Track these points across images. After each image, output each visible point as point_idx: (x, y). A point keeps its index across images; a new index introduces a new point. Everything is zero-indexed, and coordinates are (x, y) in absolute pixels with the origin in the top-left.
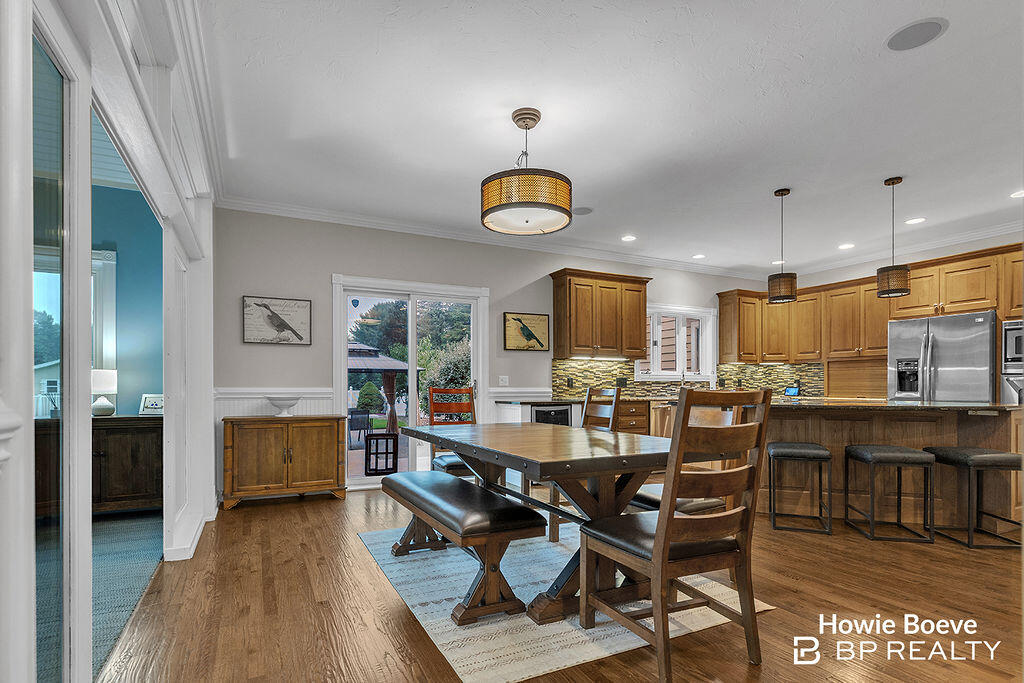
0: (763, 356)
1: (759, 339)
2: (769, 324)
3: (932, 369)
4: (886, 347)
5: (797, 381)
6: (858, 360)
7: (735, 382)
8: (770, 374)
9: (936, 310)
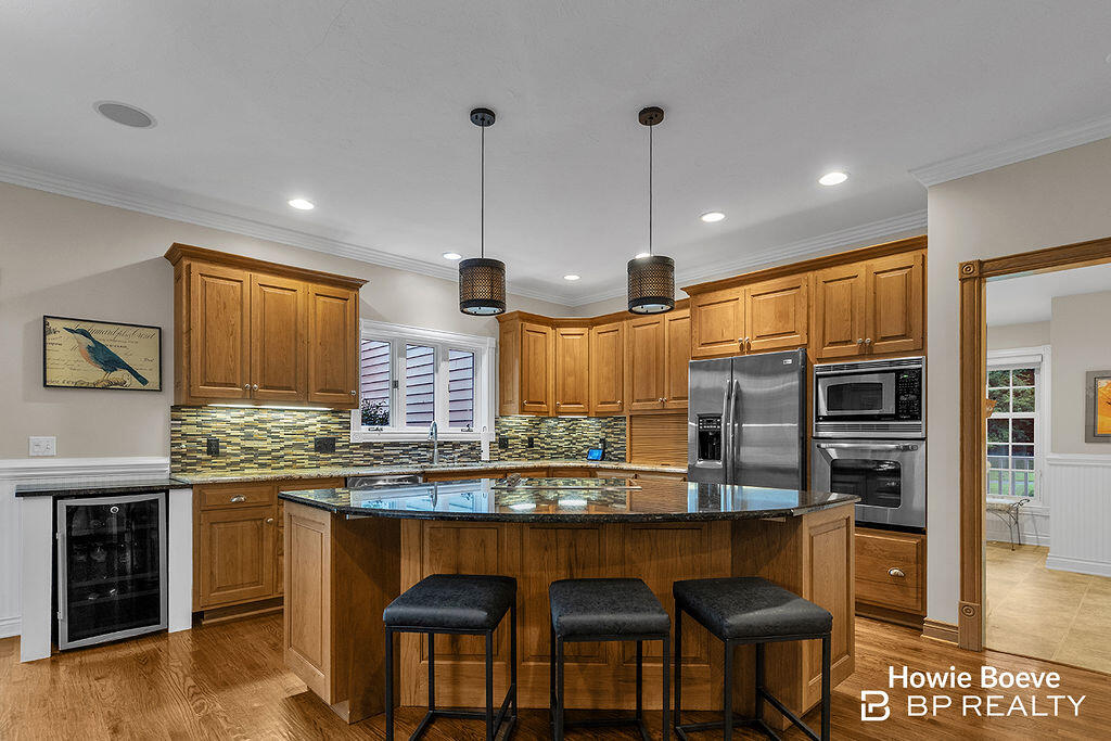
0: (557, 407)
1: (551, 383)
2: (564, 361)
3: (736, 425)
4: (687, 398)
5: (602, 441)
6: (661, 415)
7: (523, 441)
8: (574, 429)
9: (742, 347)
